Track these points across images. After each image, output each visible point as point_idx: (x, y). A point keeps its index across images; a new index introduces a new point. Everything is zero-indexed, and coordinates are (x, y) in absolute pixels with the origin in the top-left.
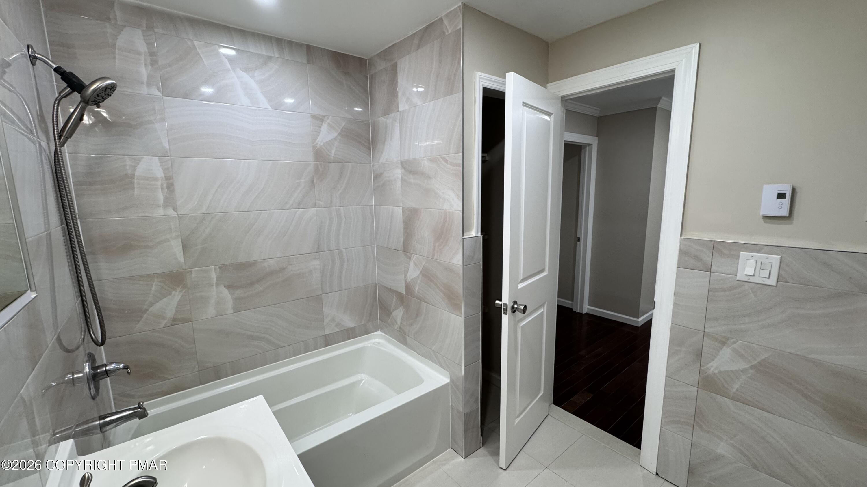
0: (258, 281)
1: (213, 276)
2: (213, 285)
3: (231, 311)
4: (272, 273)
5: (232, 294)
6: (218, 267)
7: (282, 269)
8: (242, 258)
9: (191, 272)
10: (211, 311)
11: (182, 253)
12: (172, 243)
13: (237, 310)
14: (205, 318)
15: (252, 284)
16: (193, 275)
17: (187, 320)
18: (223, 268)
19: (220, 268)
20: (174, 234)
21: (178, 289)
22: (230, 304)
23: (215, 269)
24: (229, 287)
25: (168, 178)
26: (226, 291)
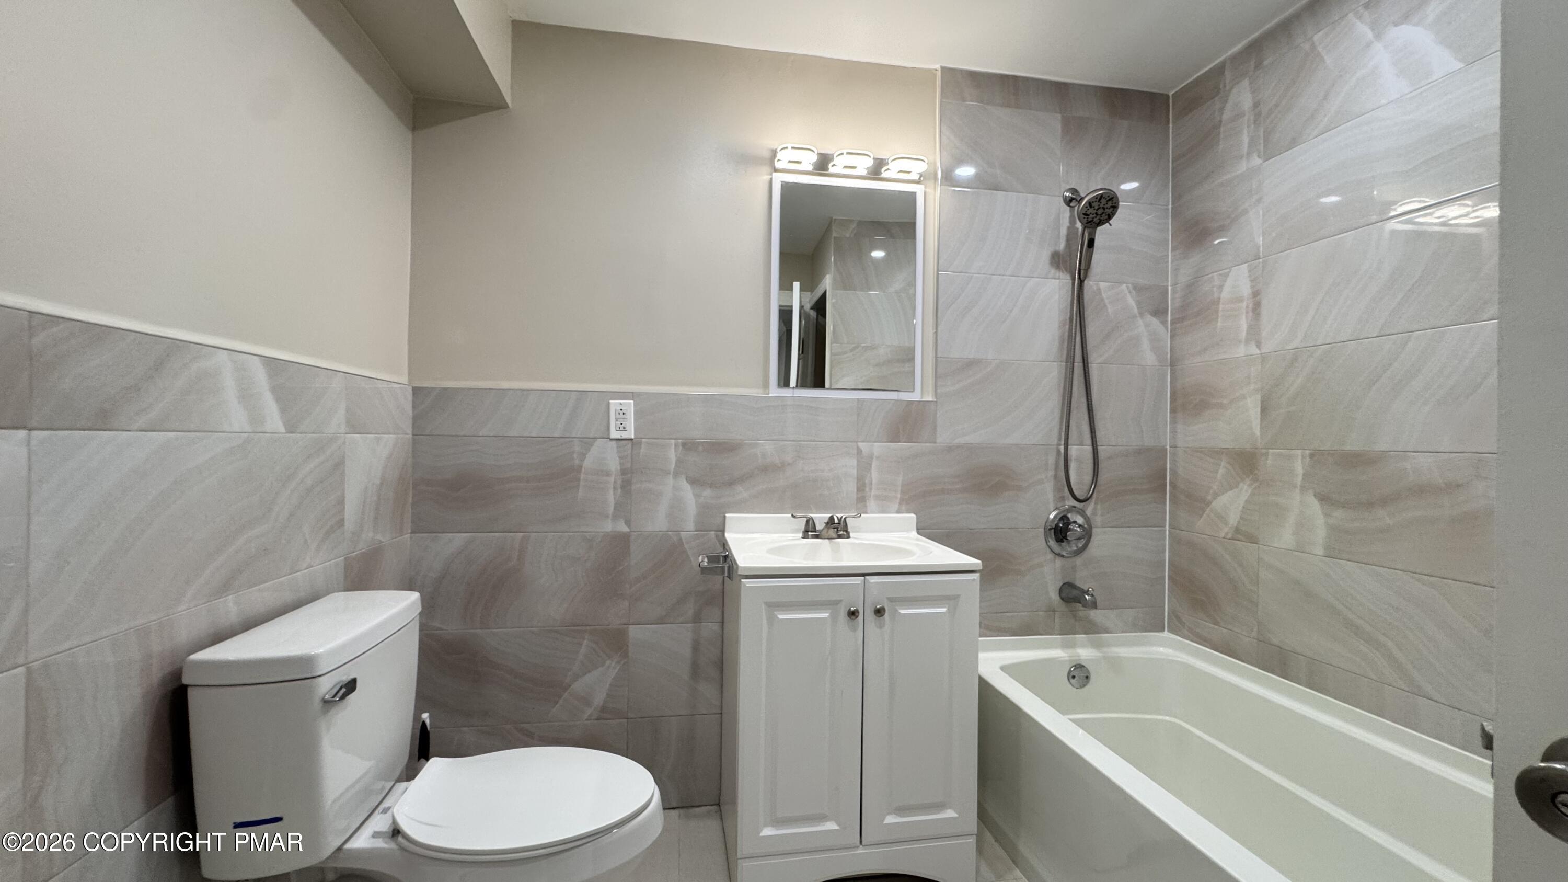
0: (1384, 502)
1: (1299, 469)
2: (1295, 487)
3: (1320, 551)
4: (1421, 490)
5: (1327, 515)
6: (1308, 454)
7: (1452, 487)
8: (1353, 444)
9: (1267, 454)
10: (1286, 538)
11: (1259, 420)
12: (1249, 400)
13: (1331, 553)
14: (1276, 545)
15: (1370, 505)
16: (1269, 462)
17: (1253, 539)
18: (1316, 457)
19: (1312, 456)
20: (1253, 387)
21: (1247, 479)
22: (1320, 534)
23: (1303, 457)
24: (1323, 499)
25: (1256, 294)
26: (1315, 506)
